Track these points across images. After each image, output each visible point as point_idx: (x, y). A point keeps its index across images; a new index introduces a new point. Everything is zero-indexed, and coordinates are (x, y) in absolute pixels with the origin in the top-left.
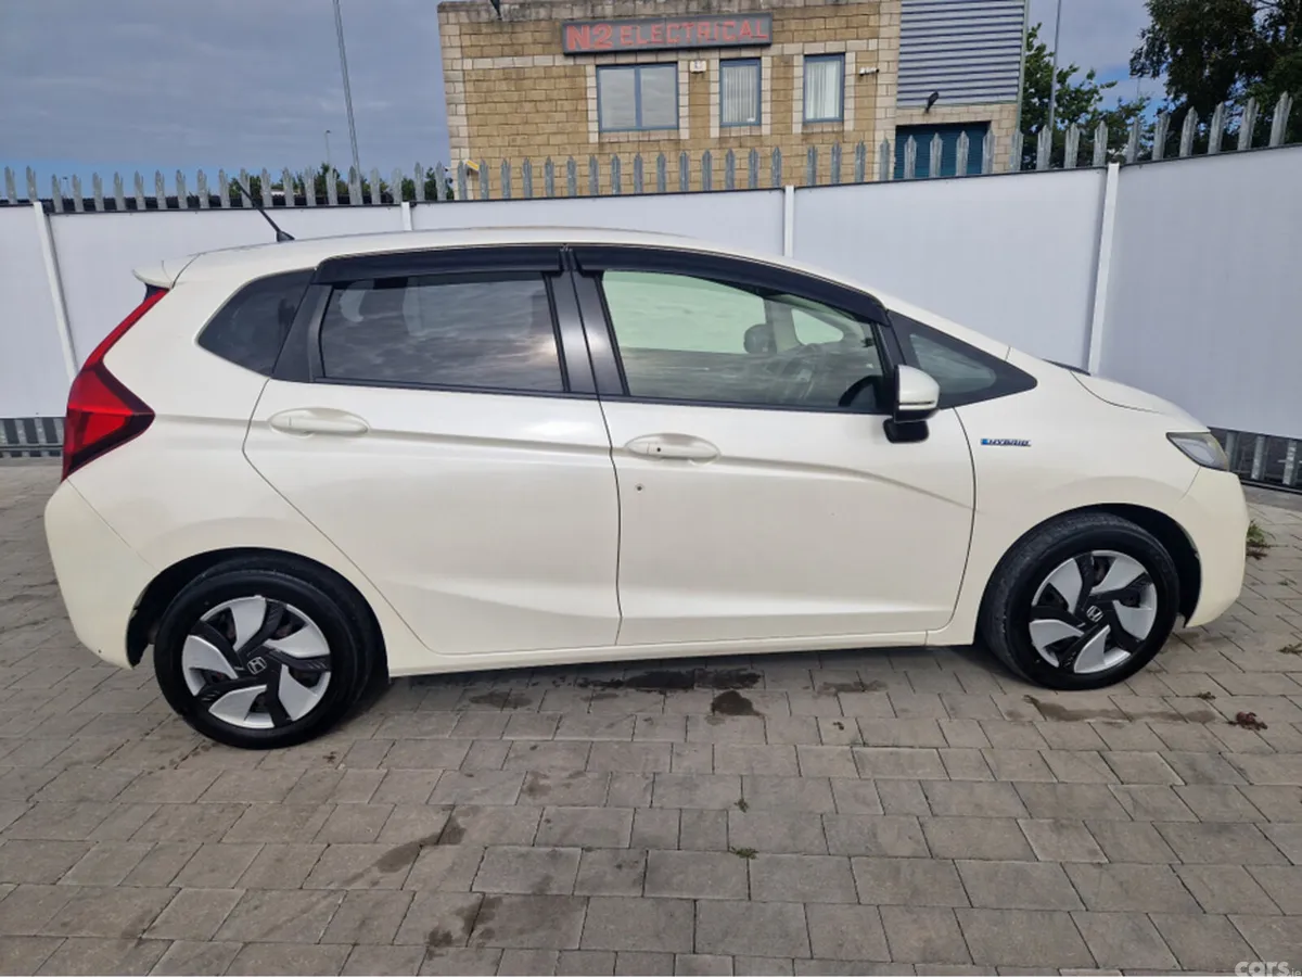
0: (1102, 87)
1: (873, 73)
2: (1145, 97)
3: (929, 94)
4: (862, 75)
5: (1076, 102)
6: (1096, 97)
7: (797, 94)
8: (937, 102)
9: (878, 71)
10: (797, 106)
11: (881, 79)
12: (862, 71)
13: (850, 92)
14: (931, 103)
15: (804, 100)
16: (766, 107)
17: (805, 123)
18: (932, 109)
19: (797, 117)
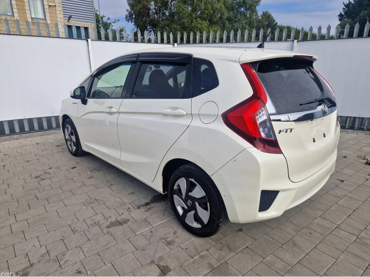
0: (112, 23)
1: (54, 6)
2: (124, 27)
3: (69, 16)
4: (50, 6)
5: (106, 26)
6: (111, 25)
7: (27, 8)
8: (71, 19)
9: (56, 5)
10: (28, 12)
11: (57, 8)
12: (50, 4)
13: (47, 11)
14: (69, 19)
15: (30, 10)
16: (15, 10)
17: (32, 19)
18: (70, 21)
19: (29, 16)
